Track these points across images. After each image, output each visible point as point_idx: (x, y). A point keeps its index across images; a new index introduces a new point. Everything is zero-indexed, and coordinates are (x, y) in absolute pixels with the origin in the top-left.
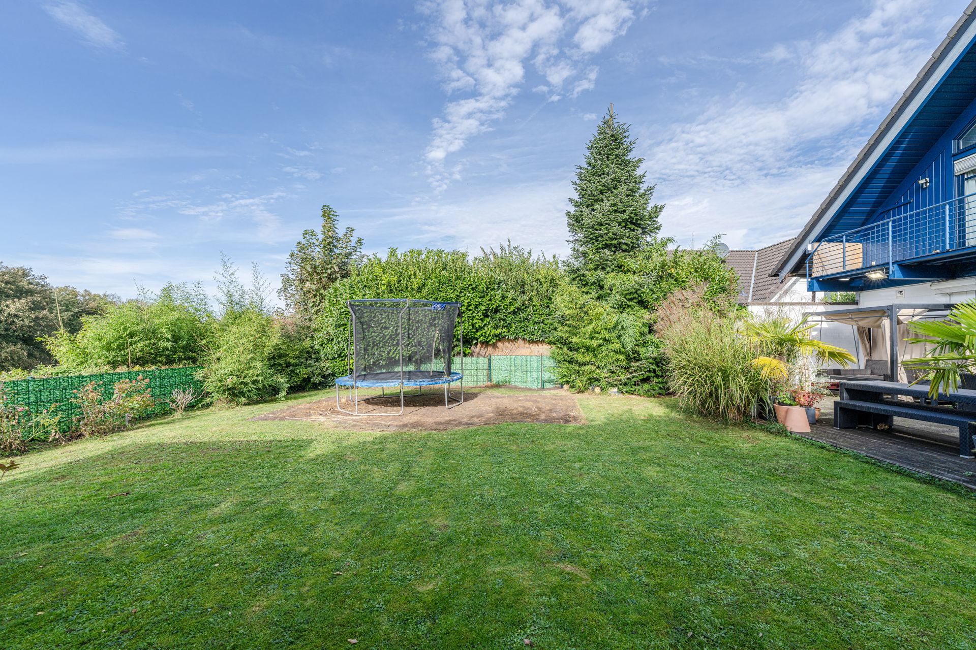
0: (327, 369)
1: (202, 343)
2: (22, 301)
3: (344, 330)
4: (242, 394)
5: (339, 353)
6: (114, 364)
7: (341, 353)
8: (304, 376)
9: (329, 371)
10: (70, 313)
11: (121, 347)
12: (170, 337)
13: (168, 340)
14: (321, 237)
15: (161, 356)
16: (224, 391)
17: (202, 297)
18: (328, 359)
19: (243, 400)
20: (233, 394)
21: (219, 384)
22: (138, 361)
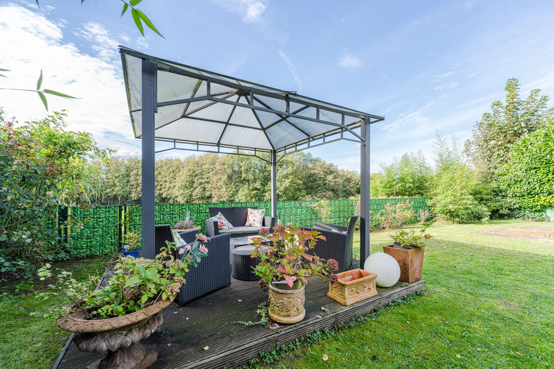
0: (514, 204)
1: (426, 185)
2: (332, 175)
3: (536, 172)
4: (458, 216)
5: (529, 191)
6: (388, 195)
7: (531, 192)
8: (494, 208)
9: (517, 206)
10: (343, 180)
11: (391, 186)
12: (411, 181)
13: (410, 183)
14: (505, 104)
15: (406, 192)
16: (447, 213)
17: (422, 159)
18: (516, 196)
19: (457, 219)
20: (452, 216)
21: (445, 208)
22: (397, 194)
